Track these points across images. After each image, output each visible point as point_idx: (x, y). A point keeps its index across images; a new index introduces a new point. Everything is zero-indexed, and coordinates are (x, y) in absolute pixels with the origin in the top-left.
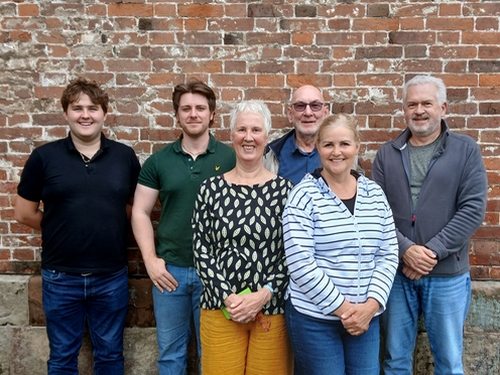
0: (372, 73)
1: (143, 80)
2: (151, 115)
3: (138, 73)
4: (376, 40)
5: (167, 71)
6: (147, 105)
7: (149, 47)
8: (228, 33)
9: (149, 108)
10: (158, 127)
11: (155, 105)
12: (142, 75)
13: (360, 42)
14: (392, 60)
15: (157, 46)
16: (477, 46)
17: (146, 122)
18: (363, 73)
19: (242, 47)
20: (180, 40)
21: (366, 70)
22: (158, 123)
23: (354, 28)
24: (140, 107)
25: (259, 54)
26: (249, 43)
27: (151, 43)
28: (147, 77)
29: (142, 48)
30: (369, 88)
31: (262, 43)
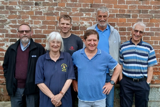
0: (85, 17)
1: (6, 17)
2: (9, 29)
3: (4, 15)
4: (86, 6)
5: (15, 14)
6: (7, 26)
7: (8, 6)
8: (36, 2)
9: (8, 27)
10: (11, 33)
11: (10, 26)
12: (6, 15)
13: (81, 6)
14: (91, 13)
15: (11, 6)
16: (118, 9)
17: (7, 31)
18: (82, 17)
19: (41, 7)
20: (19, 4)
21: (83, 16)
22: (11, 32)
23: (79, 2)
24: (5, 26)
25: (47, 9)
26: (43, 5)
27: (9, 5)
28: (8, 16)
29: (6, 6)
30: (84, 22)
31: (48, 6)
